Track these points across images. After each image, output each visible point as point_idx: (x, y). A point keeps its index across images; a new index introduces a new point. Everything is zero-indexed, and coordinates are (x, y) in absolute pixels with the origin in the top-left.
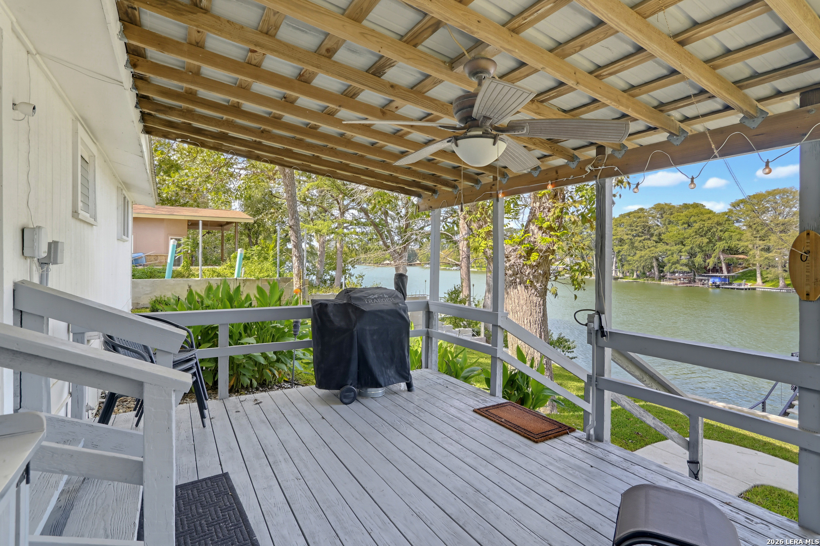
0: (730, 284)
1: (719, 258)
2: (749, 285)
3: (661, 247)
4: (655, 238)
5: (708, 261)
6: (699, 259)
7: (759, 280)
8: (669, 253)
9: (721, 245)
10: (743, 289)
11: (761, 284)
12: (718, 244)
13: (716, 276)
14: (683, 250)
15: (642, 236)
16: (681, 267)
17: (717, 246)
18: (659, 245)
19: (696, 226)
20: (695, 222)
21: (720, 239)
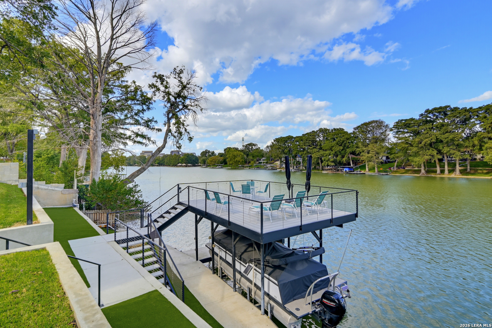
0: (353, 172)
1: (349, 157)
2: (363, 172)
3: (322, 152)
4: (318, 147)
5: (343, 159)
6: (339, 158)
7: (367, 169)
8: (325, 155)
9: (349, 150)
10: (358, 174)
11: (368, 171)
12: (347, 150)
13: (347, 167)
14: (331, 153)
15: (312, 146)
16: (331, 163)
17: (347, 151)
18: (321, 150)
19: (337, 140)
20: (337, 138)
21: (348, 147)
